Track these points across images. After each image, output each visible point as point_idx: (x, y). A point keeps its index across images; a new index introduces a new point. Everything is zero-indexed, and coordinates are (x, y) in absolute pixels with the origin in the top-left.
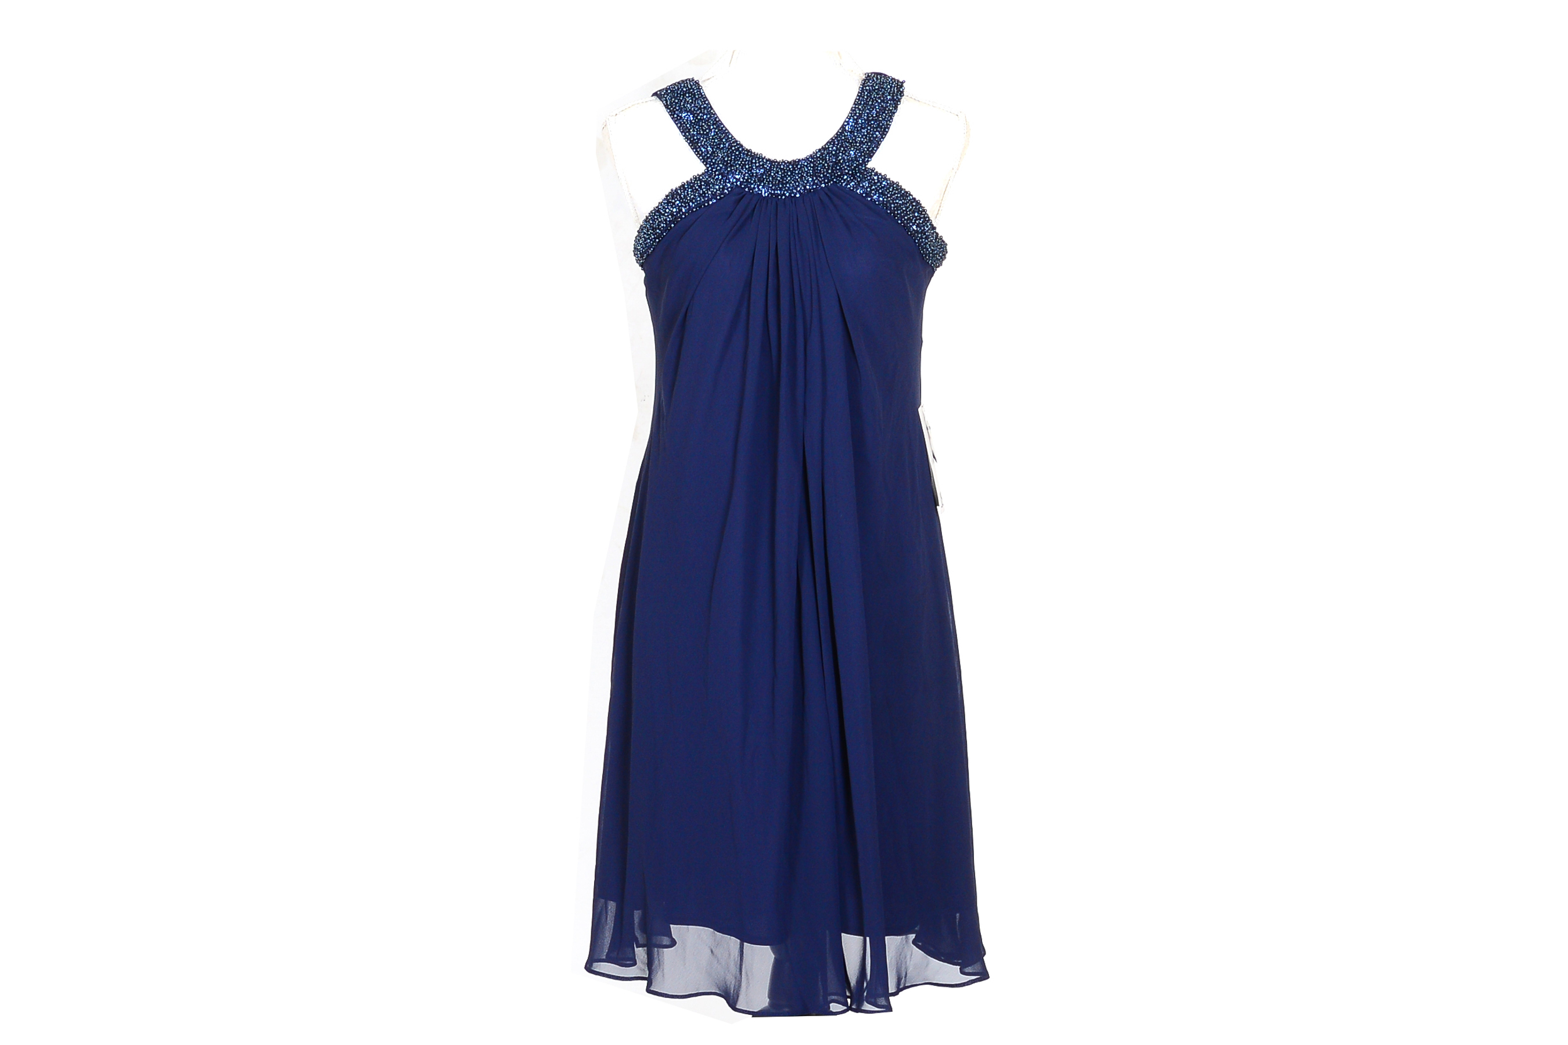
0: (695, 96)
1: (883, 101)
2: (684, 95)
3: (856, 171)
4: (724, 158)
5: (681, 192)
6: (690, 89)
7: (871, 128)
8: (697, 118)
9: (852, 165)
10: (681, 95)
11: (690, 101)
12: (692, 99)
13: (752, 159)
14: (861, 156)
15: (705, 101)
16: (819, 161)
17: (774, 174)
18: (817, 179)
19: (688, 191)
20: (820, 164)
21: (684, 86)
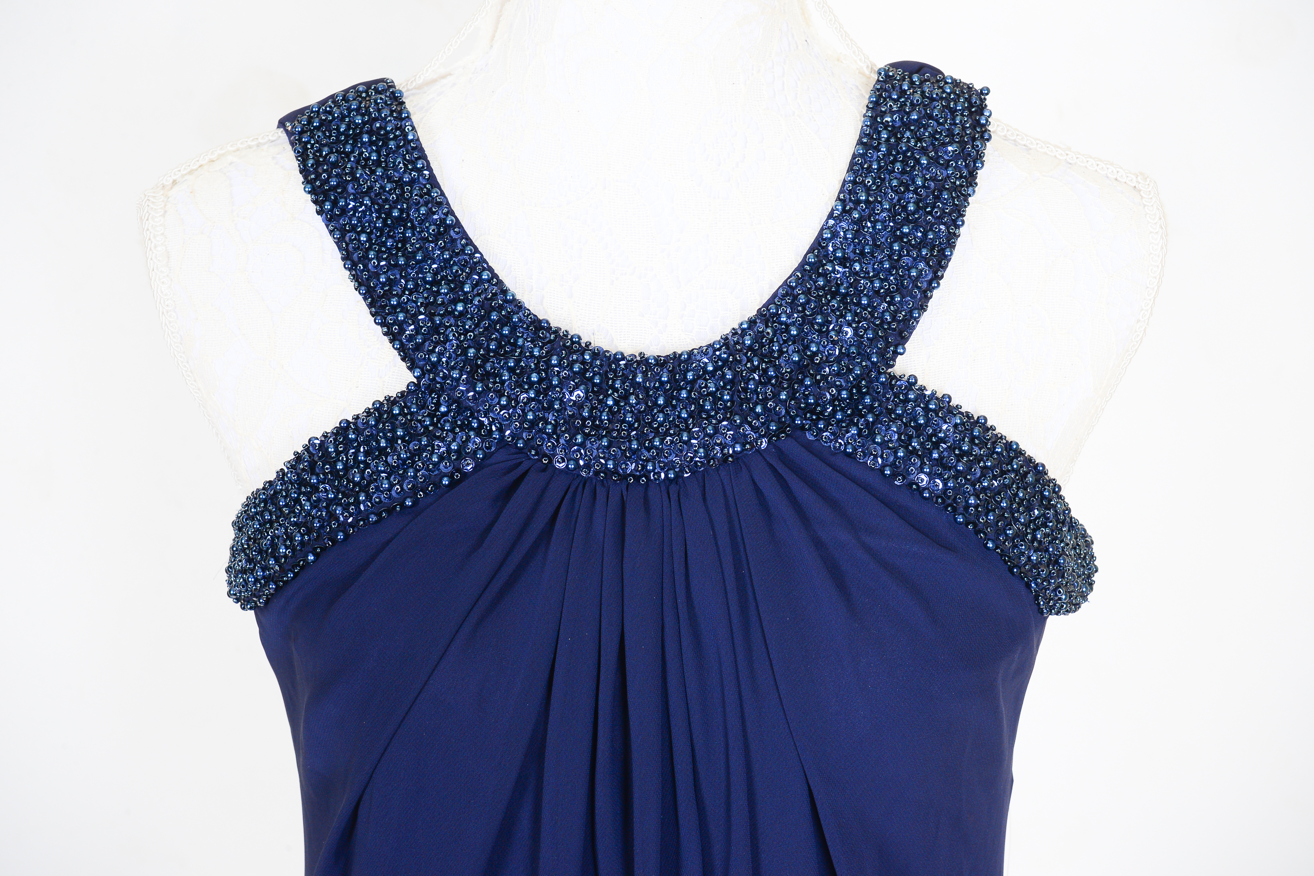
0: (385, 144)
1: (934, 161)
2: (357, 137)
3: (859, 389)
4: (465, 351)
5: (338, 453)
6: (376, 120)
7: (902, 248)
8: (389, 214)
9: (850, 371)
10: (347, 136)
11: (374, 157)
12: (378, 152)
13: (549, 354)
14: (876, 337)
15: (413, 162)
16: (750, 360)
17: (616, 403)
18: (744, 421)
19: (358, 451)
20: (754, 369)
21: (358, 109)
